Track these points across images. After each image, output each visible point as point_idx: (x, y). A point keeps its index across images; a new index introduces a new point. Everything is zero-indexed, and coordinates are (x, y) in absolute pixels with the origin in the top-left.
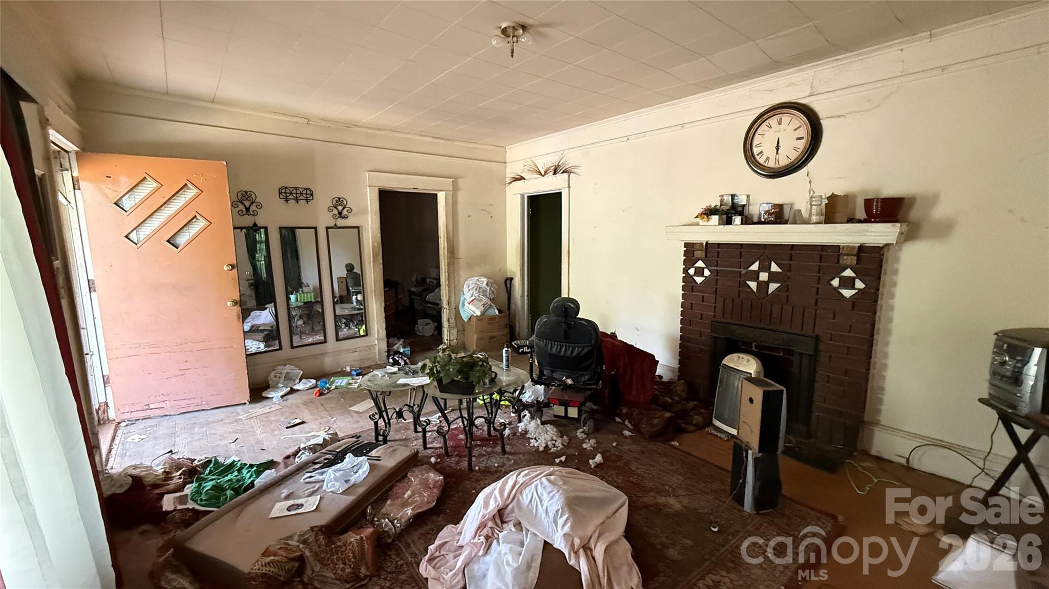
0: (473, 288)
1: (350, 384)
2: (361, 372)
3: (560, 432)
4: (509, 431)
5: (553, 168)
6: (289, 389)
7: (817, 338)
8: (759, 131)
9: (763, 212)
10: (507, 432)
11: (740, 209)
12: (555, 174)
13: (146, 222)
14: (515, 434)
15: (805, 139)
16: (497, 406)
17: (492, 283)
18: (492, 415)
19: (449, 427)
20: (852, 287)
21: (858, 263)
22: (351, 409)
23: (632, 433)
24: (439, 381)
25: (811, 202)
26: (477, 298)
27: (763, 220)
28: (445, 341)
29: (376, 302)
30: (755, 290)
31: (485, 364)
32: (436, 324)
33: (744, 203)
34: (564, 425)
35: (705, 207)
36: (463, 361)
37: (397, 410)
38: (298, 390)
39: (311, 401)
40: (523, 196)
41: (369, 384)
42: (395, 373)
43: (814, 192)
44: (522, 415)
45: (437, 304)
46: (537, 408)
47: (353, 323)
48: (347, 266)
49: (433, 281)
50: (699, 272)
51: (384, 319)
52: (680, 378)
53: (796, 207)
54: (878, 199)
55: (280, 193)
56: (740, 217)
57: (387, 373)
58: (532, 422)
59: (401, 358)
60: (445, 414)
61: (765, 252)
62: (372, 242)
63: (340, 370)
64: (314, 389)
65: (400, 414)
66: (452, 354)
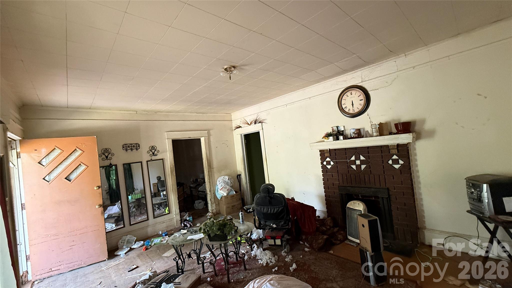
0: (221, 182)
1: (162, 241)
2: (167, 234)
3: (273, 253)
4: (247, 257)
5: (254, 121)
6: (129, 248)
7: (388, 189)
8: (343, 98)
9: (352, 133)
10: (246, 257)
11: (341, 133)
12: (255, 123)
13: (54, 170)
14: (250, 258)
15: (364, 100)
16: (240, 244)
17: (231, 179)
18: (237, 249)
19: (216, 259)
20: (398, 163)
21: (398, 152)
22: (163, 255)
23: (309, 249)
24: (209, 235)
25: (372, 127)
26: (224, 187)
27: (352, 136)
28: (210, 211)
29: (173, 195)
30: (355, 169)
31: (231, 223)
32: (204, 202)
33: (343, 129)
34: (275, 249)
35: (326, 133)
36: (220, 223)
37: (188, 253)
38: (134, 249)
39: (142, 254)
40: (241, 135)
41: (173, 241)
42: (185, 234)
43: (372, 122)
44: (253, 246)
45: (205, 192)
46: (260, 242)
47: (162, 206)
48: (157, 178)
49: (202, 180)
50: (328, 163)
51: (178, 204)
52: (328, 216)
53: (366, 130)
54: (400, 123)
55: (123, 147)
56: (342, 136)
57: (181, 234)
58: (258, 250)
59: (188, 223)
60: (213, 252)
61: (357, 151)
62: (170, 165)
63: (156, 234)
64: (142, 247)
65: (189, 256)
66: (214, 221)
